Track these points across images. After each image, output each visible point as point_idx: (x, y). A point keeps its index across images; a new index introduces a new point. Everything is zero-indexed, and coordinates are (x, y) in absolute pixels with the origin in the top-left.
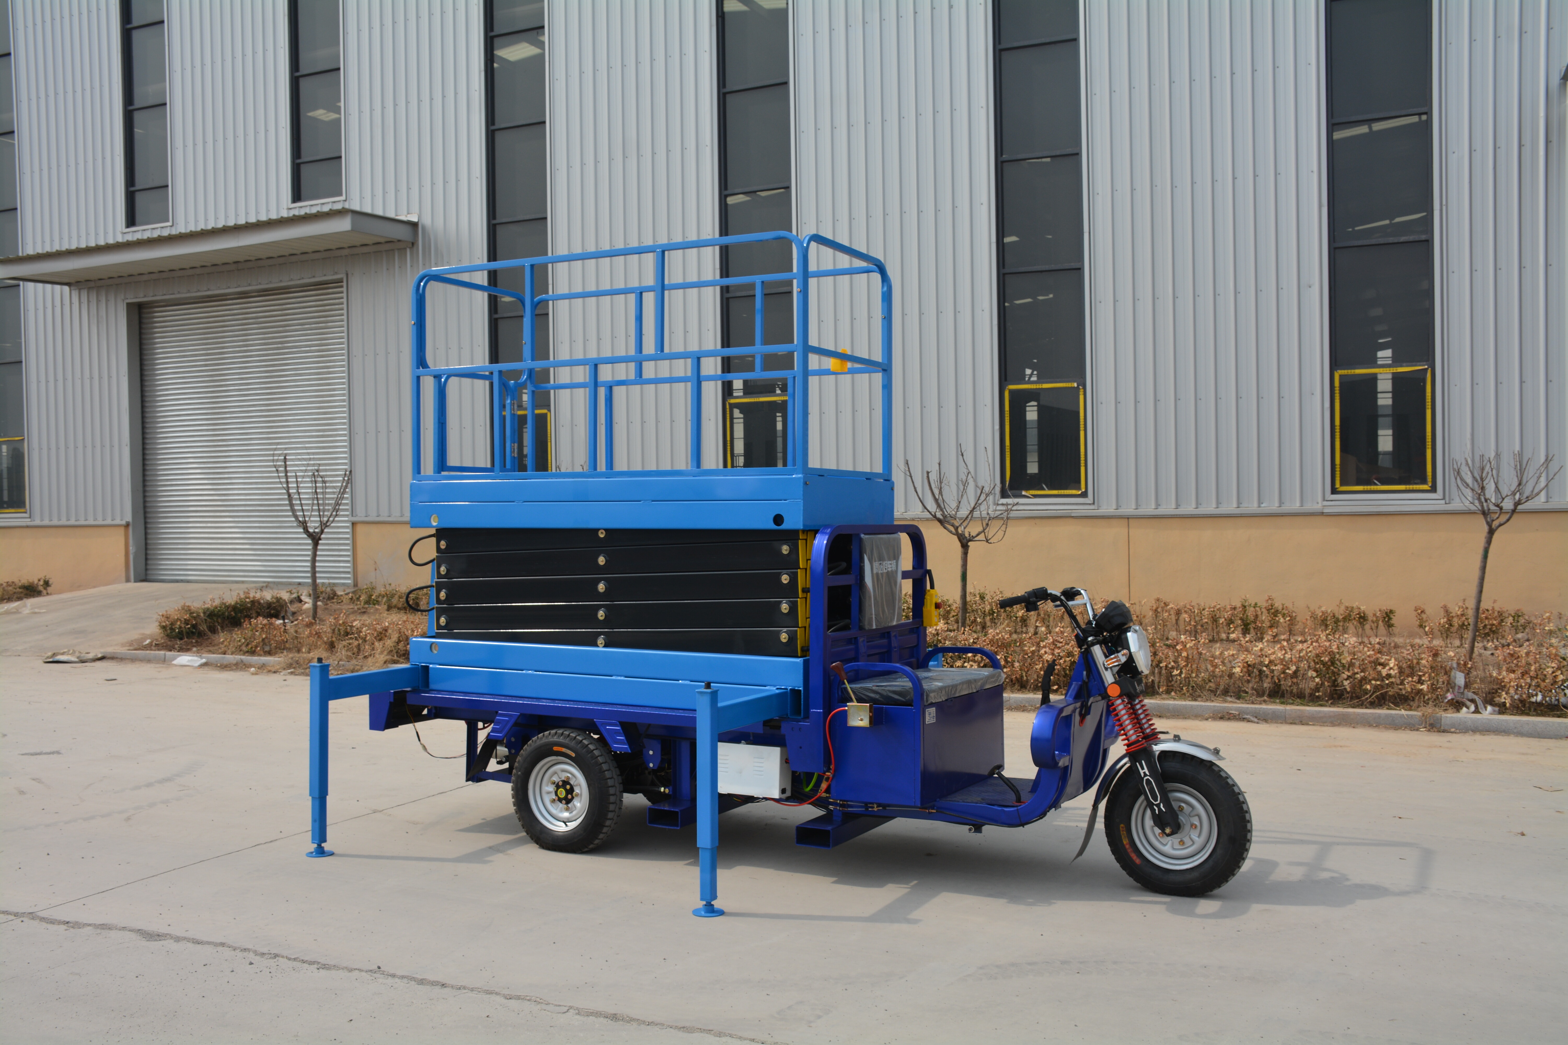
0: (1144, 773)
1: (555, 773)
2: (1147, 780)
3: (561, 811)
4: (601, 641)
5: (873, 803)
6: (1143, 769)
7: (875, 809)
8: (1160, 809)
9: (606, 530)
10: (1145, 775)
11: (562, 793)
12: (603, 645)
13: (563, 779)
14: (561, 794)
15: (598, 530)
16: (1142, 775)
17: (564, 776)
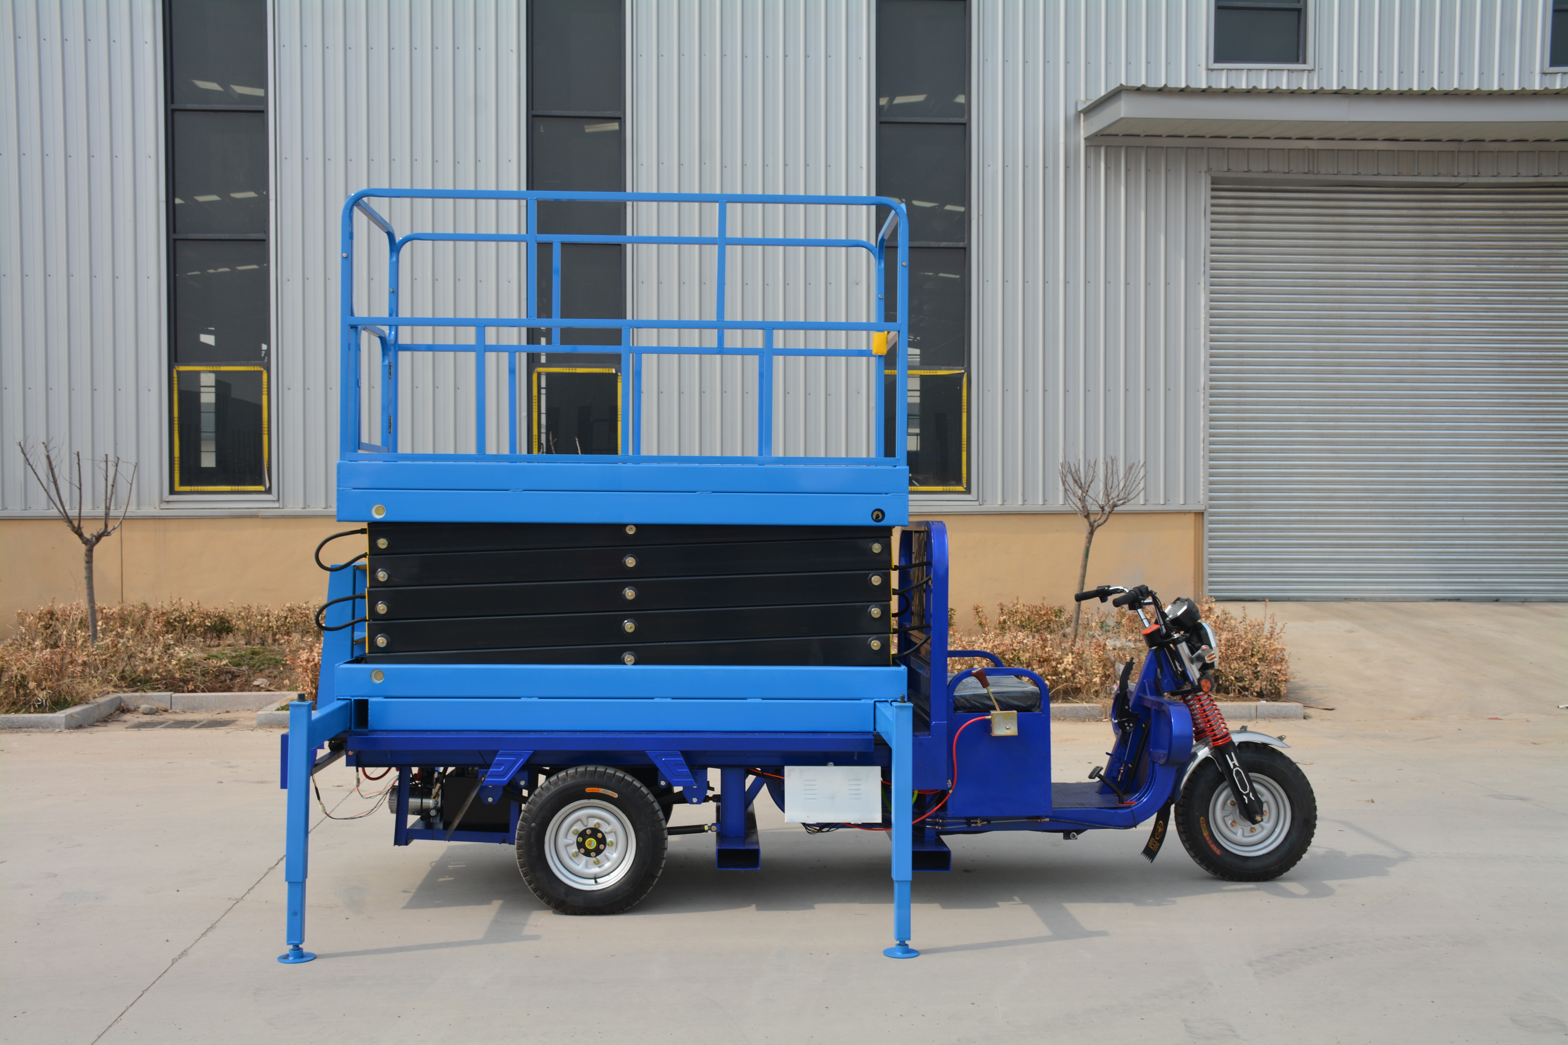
0: (1234, 764)
1: (579, 820)
2: (1237, 771)
3: (587, 866)
4: (629, 658)
5: (976, 818)
6: (1232, 760)
7: (979, 825)
8: (1249, 798)
9: (636, 525)
10: (1235, 766)
11: (591, 843)
12: (633, 662)
13: (592, 826)
14: (590, 845)
15: (626, 525)
16: (1232, 766)
17: (592, 823)
